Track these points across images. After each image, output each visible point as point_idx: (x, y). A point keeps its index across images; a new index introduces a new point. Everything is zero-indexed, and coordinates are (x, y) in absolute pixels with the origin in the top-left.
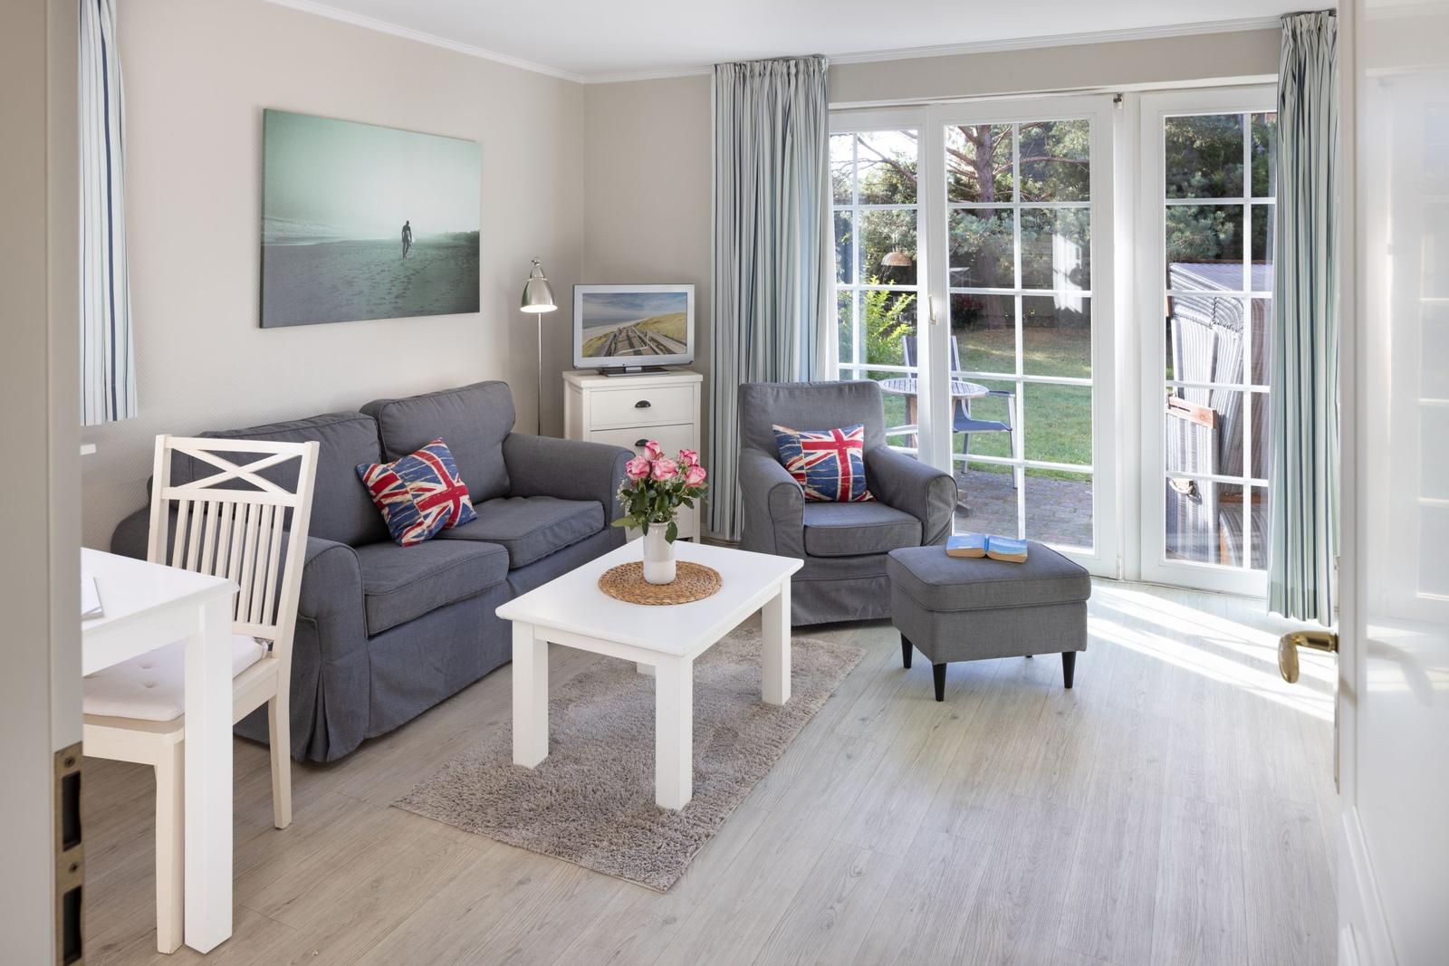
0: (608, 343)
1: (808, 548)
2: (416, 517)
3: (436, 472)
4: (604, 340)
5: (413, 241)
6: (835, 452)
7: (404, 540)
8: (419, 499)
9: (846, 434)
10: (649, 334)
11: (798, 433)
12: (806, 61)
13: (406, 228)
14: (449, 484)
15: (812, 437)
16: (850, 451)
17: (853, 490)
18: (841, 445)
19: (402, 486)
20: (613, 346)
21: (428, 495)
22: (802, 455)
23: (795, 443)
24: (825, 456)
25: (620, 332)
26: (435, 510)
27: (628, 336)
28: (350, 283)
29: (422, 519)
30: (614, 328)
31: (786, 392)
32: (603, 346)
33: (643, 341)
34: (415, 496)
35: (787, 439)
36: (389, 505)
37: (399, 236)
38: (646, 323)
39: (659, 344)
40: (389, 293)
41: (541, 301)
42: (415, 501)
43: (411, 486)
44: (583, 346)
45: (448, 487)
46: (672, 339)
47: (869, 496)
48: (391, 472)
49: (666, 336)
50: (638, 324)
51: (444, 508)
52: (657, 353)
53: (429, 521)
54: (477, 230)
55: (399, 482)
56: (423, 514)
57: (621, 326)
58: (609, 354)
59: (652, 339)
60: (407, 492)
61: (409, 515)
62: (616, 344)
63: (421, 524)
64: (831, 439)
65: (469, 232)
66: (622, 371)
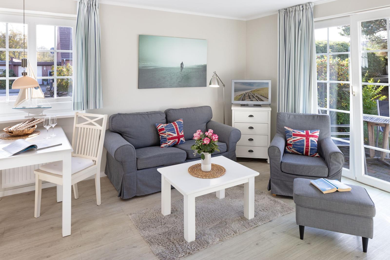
0: (243, 97)
1: (282, 169)
2: (166, 142)
3: (175, 130)
4: (241, 96)
5: (184, 67)
6: (305, 138)
7: (161, 146)
8: (168, 137)
9: (311, 132)
10: (256, 94)
11: (292, 130)
12: (306, 5)
13: (182, 64)
14: (178, 134)
15: (297, 132)
16: (311, 138)
17: (310, 152)
18: (307, 136)
19: (165, 132)
20: (244, 98)
21: (171, 136)
22: (292, 138)
23: (290, 133)
24: (300, 139)
25: (246, 93)
26: (172, 141)
27: (249, 95)
28: (164, 78)
29: (167, 142)
30: (244, 92)
31: (293, 116)
32: (241, 98)
33: (253, 97)
34: (168, 136)
35: (288, 132)
36: (161, 136)
37: (180, 66)
38: (254, 91)
39: (259, 98)
40: (177, 81)
41: (214, 84)
42: (167, 137)
43: (167, 133)
44: (234, 98)
45: (177, 135)
46: (263, 96)
47: (317, 155)
48: (164, 127)
49: (261, 95)
50: (252, 91)
51: (175, 141)
52: (258, 101)
53: (169, 143)
54: (206, 64)
55: (165, 131)
56: (168, 141)
57: (247, 91)
58: (243, 100)
59: (256, 96)
60: (166, 134)
61: (165, 140)
62: (245, 97)
63: (167, 143)
64: (304, 133)
65: (203, 64)
66: (246, 105)
